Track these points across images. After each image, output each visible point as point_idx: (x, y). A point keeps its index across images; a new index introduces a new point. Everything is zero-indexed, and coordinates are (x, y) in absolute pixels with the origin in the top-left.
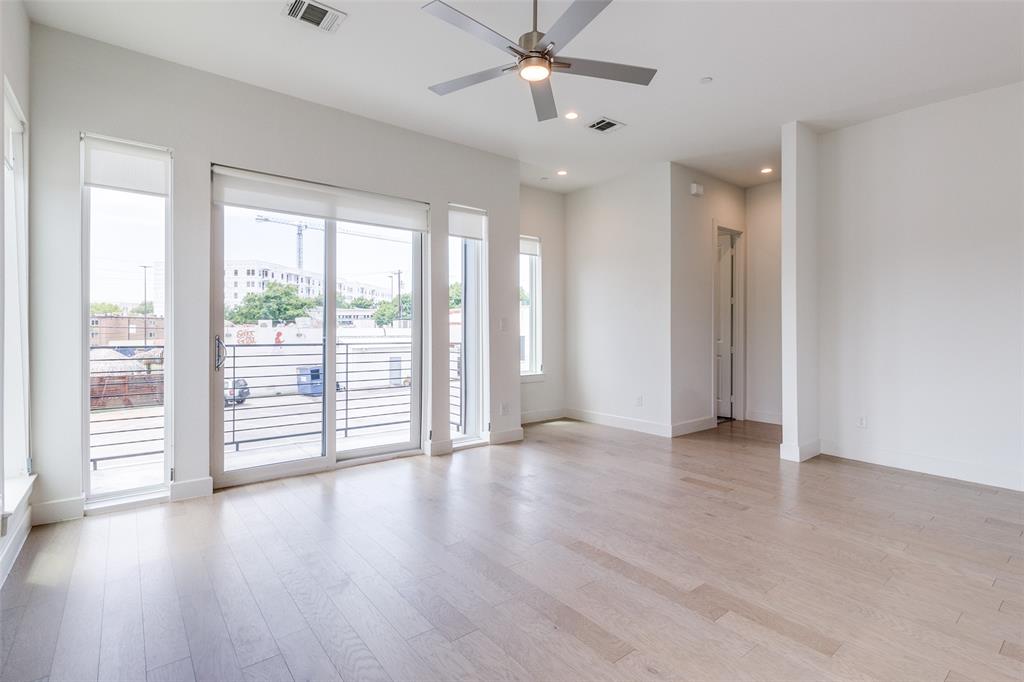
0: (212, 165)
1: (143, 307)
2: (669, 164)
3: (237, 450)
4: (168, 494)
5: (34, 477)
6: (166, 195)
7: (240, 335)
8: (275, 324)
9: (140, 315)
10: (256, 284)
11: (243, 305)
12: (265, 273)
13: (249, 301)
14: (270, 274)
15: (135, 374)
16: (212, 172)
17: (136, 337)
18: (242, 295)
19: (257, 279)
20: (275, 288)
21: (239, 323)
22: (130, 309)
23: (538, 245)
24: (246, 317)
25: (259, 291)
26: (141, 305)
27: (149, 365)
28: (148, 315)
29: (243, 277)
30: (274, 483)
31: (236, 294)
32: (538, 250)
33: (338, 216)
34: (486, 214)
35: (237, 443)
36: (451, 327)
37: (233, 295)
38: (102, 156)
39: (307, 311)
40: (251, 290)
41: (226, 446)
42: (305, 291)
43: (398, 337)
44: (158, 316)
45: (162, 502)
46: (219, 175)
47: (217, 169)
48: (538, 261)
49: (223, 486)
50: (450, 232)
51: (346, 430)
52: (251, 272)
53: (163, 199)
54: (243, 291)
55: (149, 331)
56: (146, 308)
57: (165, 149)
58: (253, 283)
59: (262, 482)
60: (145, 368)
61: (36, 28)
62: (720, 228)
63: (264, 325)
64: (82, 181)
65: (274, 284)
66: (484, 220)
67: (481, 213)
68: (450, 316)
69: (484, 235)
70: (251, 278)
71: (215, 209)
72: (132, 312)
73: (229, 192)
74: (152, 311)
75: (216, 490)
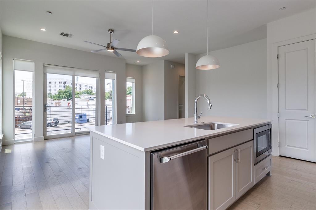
0: (44, 64)
1: (23, 94)
2: (164, 60)
3: (51, 133)
4: (33, 140)
5: (3, 135)
6: (33, 71)
7: (56, 104)
8: (68, 100)
9: (22, 97)
10: (62, 87)
11: (57, 93)
12: (65, 83)
13: (59, 92)
14: (67, 83)
15: (20, 116)
16: (44, 66)
17: (20, 104)
18: (57, 90)
19: (62, 85)
20: (68, 88)
21: (56, 100)
22: (18, 95)
23: (134, 80)
24: (58, 98)
25: (63, 89)
26: (22, 93)
27: (25, 113)
28: (24, 97)
29: (58, 84)
30: (60, 139)
31: (55, 90)
32: (134, 81)
33: (76, 75)
34: (116, 73)
35: (51, 131)
36: (127, 101)
37: (54, 90)
38: (18, 63)
39: (79, 96)
40: (60, 88)
41: (47, 132)
42: (79, 89)
43: (109, 104)
44: (28, 97)
45: (32, 142)
46: (46, 66)
47: (45, 65)
48: (134, 83)
49: (46, 139)
50: (106, 78)
51: (81, 128)
52: (60, 82)
53: (32, 73)
54: (58, 89)
55: (25, 102)
56: (24, 94)
57: (32, 61)
58: (61, 86)
59: (56, 138)
60: (24, 114)
61: (4, 36)
62: (180, 76)
63: (64, 100)
64: (14, 69)
65: (68, 87)
66: (116, 74)
67: (115, 73)
68: (127, 97)
69: (116, 79)
70: (60, 84)
71: (45, 74)
72: (19, 96)
73: (48, 70)
74: (26, 96)
75: (44, 140)
